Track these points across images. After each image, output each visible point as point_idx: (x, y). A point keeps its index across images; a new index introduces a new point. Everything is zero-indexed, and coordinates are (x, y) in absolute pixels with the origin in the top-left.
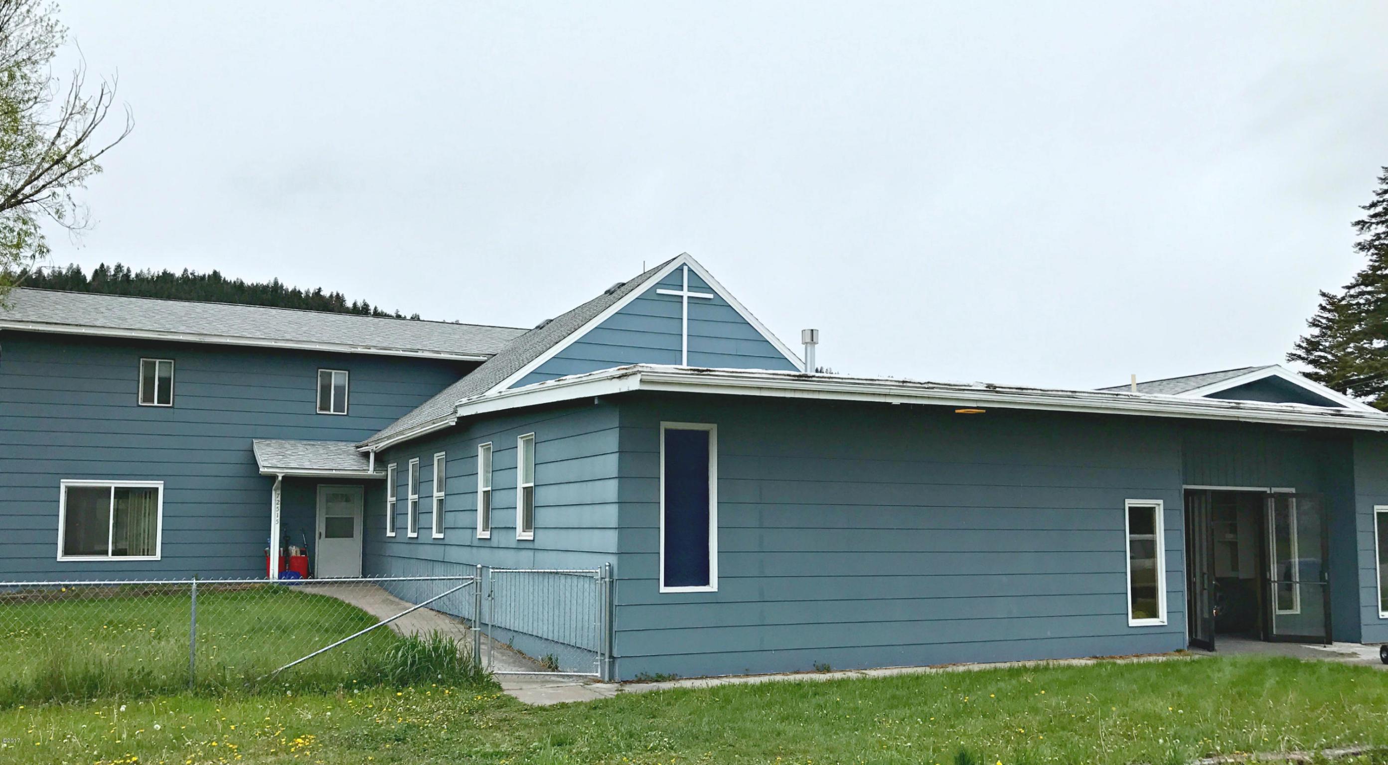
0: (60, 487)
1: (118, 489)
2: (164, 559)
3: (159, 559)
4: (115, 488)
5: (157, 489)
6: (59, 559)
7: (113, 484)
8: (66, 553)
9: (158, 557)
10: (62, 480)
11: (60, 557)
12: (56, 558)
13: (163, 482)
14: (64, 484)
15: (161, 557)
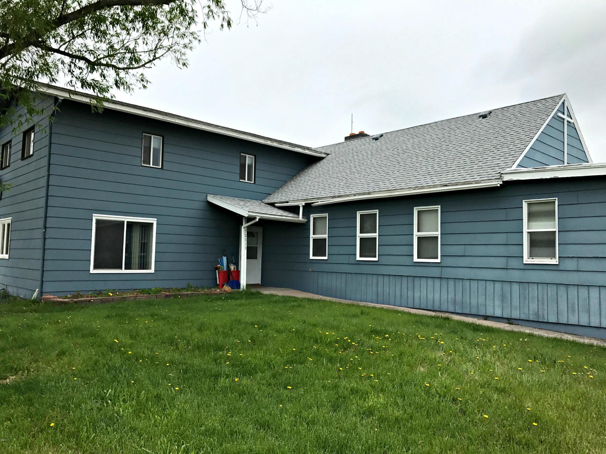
0: (92, 220)
1: (129, 223)
2: (157, 272)
3: (153, 272)
4: (127, 222)
5: (152, 224)
6: (91, 272)
7: (126, 219)
8: (95, 267)
9: (152, 271)
10: (94, 215)
11: (92, 271)
12: (90, 271)
13: (156, 219)
14: (96, 217)
15: (155, 271)
